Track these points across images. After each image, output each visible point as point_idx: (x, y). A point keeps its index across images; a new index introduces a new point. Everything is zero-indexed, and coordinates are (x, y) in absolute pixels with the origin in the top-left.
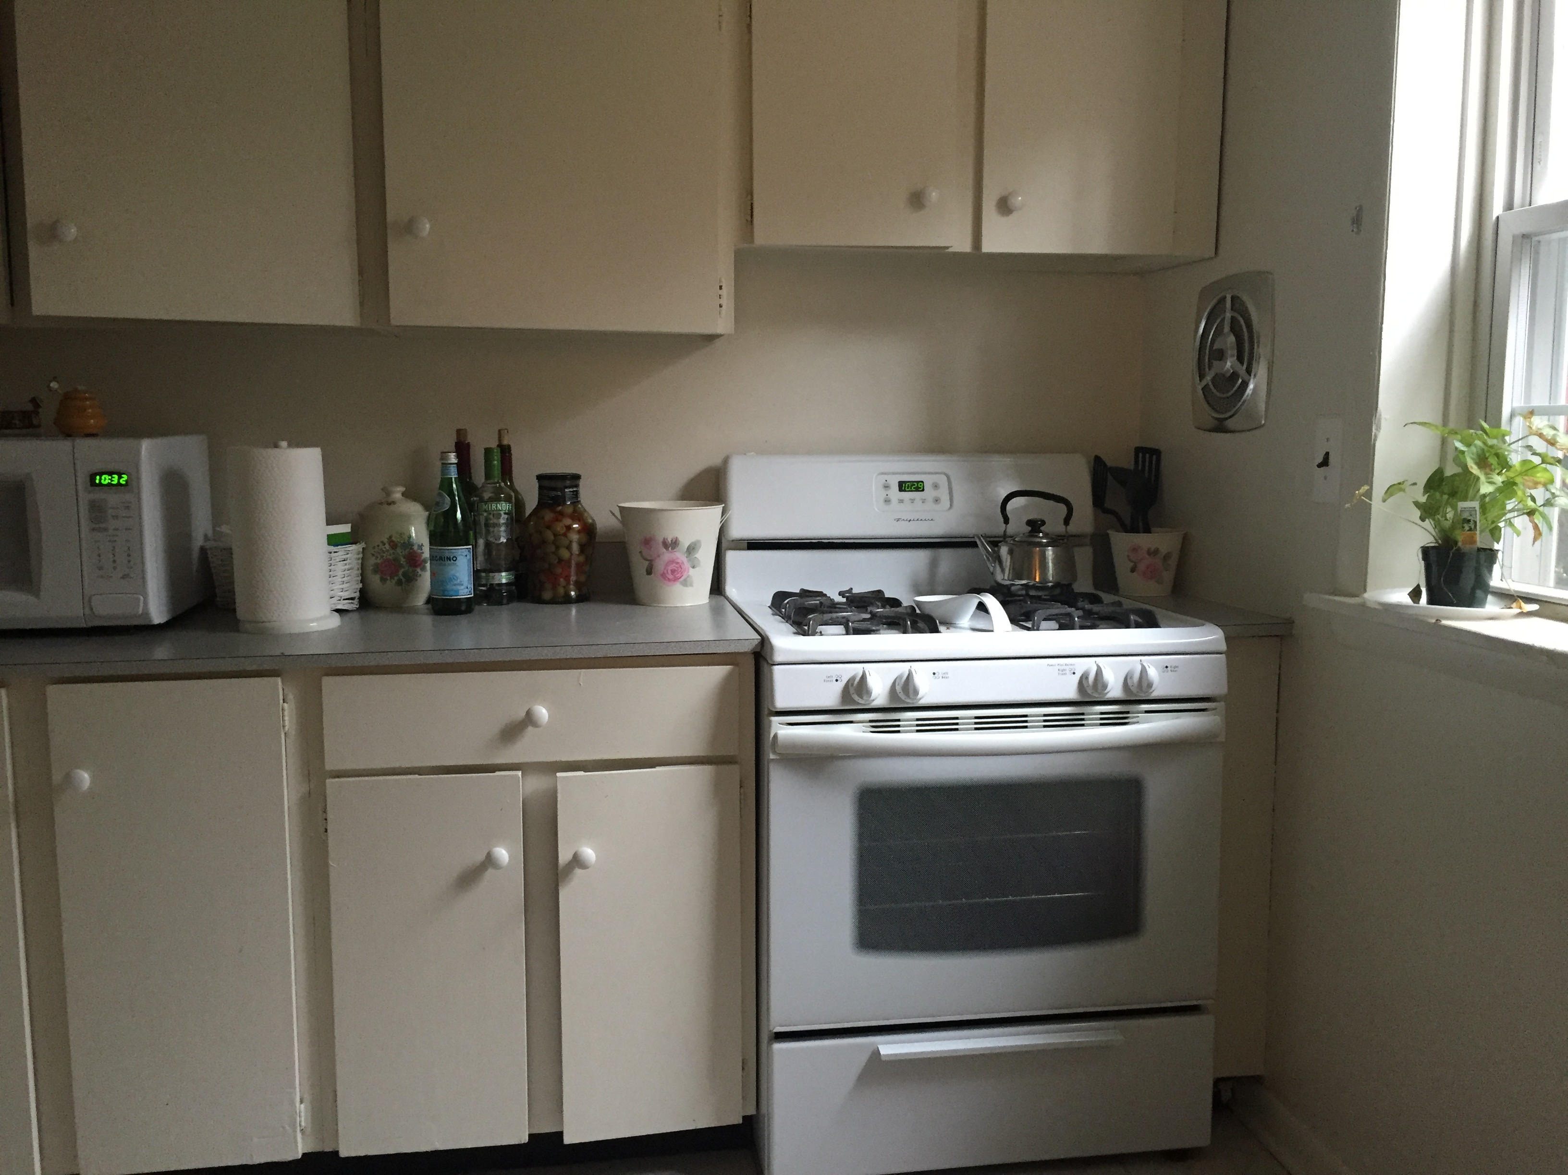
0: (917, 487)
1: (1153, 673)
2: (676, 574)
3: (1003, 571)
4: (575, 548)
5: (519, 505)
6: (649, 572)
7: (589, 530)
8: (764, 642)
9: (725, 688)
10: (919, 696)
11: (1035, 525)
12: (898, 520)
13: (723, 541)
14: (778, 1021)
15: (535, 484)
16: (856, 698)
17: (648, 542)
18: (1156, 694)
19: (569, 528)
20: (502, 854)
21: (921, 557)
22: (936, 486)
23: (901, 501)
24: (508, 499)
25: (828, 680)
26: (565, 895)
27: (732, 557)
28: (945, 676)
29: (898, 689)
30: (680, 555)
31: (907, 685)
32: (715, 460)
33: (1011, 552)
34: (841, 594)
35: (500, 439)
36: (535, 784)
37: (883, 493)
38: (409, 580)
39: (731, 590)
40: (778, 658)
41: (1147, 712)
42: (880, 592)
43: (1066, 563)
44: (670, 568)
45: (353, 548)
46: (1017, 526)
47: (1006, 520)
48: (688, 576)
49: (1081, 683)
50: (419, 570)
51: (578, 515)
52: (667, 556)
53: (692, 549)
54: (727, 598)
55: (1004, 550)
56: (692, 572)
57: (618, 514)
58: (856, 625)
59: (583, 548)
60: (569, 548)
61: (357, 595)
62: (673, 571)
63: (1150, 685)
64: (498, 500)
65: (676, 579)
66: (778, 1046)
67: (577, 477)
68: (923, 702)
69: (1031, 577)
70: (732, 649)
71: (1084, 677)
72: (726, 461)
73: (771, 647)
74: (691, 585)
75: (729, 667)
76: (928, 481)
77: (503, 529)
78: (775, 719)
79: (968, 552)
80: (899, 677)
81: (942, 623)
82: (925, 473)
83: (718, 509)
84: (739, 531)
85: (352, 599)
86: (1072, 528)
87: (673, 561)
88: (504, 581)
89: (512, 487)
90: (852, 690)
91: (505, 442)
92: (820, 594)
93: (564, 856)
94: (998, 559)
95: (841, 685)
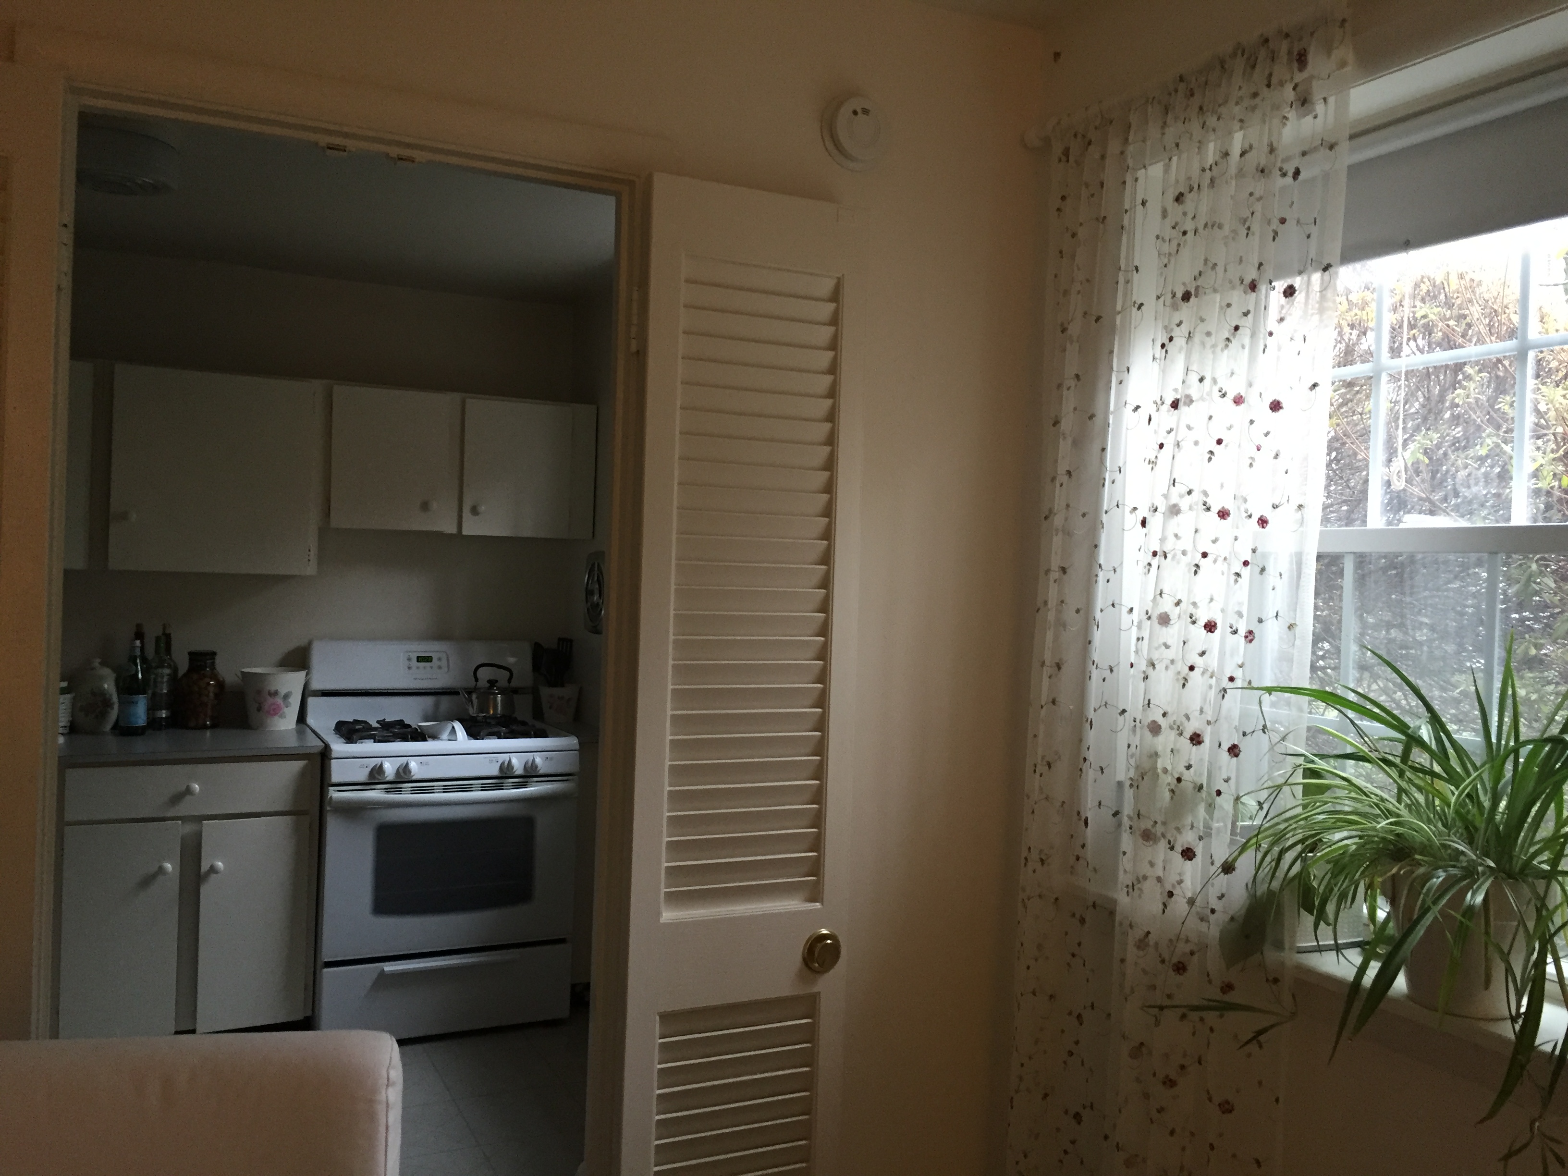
0: (428, 659)
1: (538, 760)
2: (276, 711)
3: (473, 708)
4: (211, 695)
5: (175, 670)
6: (259, 709)
7: (221, 685)
8: (327, 749)
9: (303, 773)
10: (412, 774)
11: (492, 683)
12: (416, 679)
13: (306, 691)
14: (327, 954)
15: (187, 657)
16: (377, 776)
17: (259, 692)
18: (541, 772)
19: (209, 684)
20: (168, 866)
21: (429, 700)
22: (439, 659)
23: (418, 668)
24: (169, 667)
25: (362, 766)
26: (205, 890)
27: (311, 701)
28: (427, 764)
29: (401, 771)
30: (279, 700)
31: (406, 768)
32: (303, 642)
33: (477, 698)
34: (378, 722)
35: (164, 629)
36: (188, 828)
37: (407, 662)
38: (103, 715)
39: (310, 720)
40: (334, 755)
41: (537, 782)
42: (402, 721)
43: (509, 704)
44: (273, 707)
45: (69, 696)
46: (483, 683)
47: (477, 680)
48: (284, 713)
49: (501, 767)
50: (109, 709)
51: (214, 676)
52: (270, 700)
53: (286, 697)
54: (308, 726)
55: (474, 696)
56: (286, 710)
57: (239, 674)
58: (380, 738)
59: (216, 695)
60: (208, 696)
61: (69, 724)
62: (274, 709)
63: (537, 767)
64: (163, 667)
65: (275, 714)
66: (326, 970)
67: (214, 654)
68: (414, 778)
69: (488, 712)
70: (308, 751)
71: (503, 763)
72: (310, 643)
73: (331, 750)
74: (285, 717)
75: (305, 762)
76: (435, 657)
77: (165, 684)
78: (331, 788)
79: (456, 697)
80: (402, 764)
81: (429, 737)
82: (433, 652)
83: (303, 674)
84: (316, 685)
85: (65, 727)
86: (514, 683)
87: (274, 704)
88: (164, 716)
89: (171, 659)
90: (375, 772)
91: (167, 632)
92: (365, 722)
93: (205, 867)
94: (471, 701)
95: (369, 769)
